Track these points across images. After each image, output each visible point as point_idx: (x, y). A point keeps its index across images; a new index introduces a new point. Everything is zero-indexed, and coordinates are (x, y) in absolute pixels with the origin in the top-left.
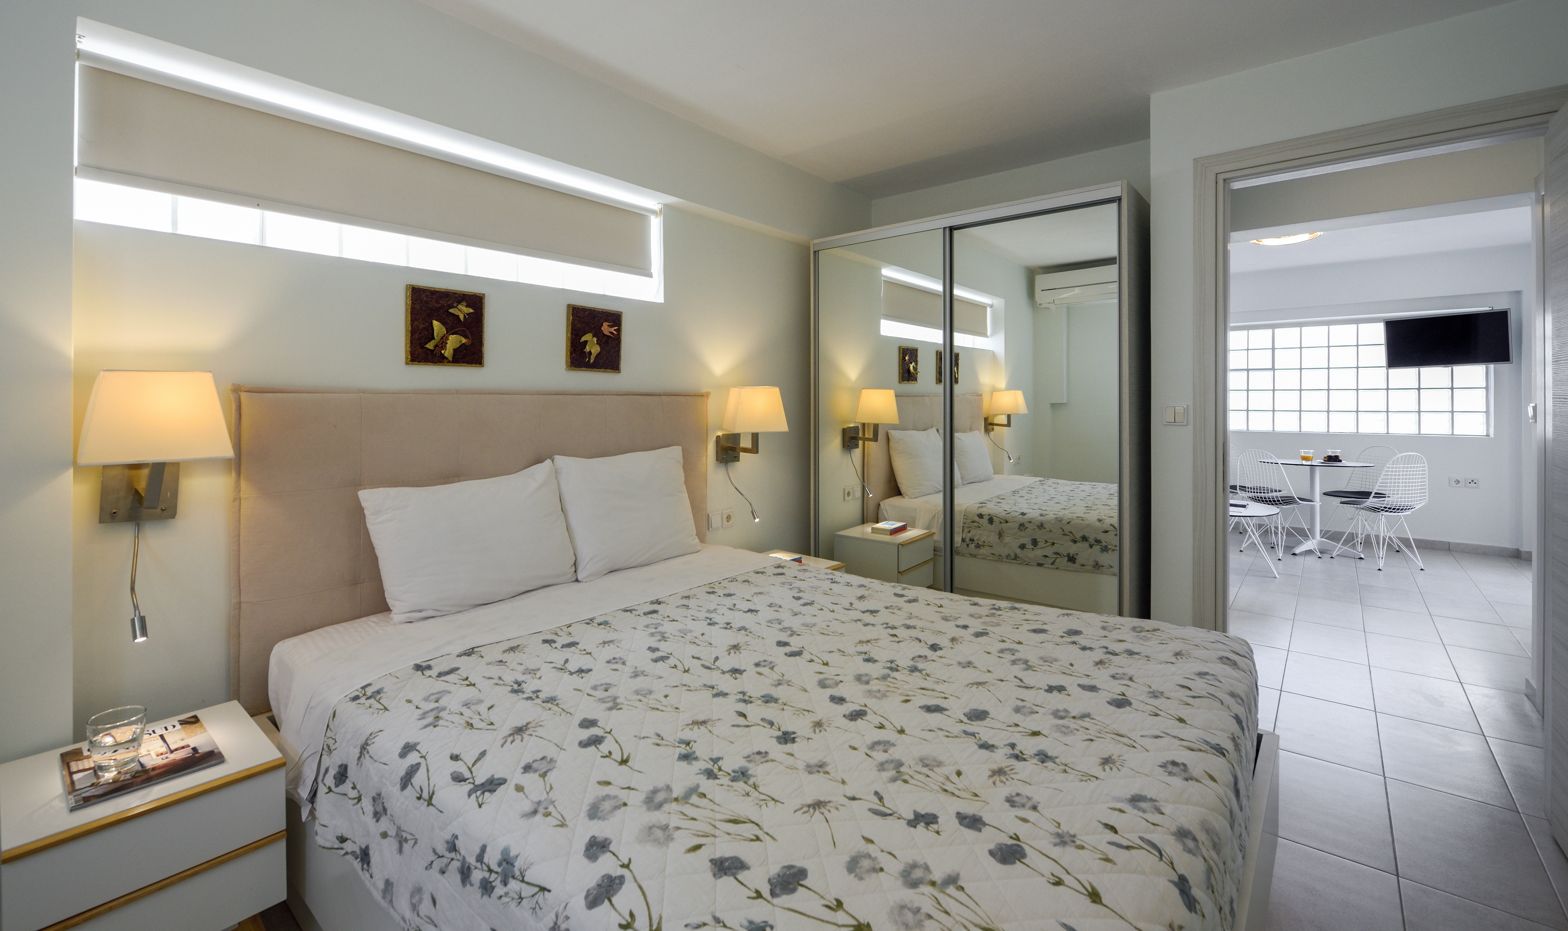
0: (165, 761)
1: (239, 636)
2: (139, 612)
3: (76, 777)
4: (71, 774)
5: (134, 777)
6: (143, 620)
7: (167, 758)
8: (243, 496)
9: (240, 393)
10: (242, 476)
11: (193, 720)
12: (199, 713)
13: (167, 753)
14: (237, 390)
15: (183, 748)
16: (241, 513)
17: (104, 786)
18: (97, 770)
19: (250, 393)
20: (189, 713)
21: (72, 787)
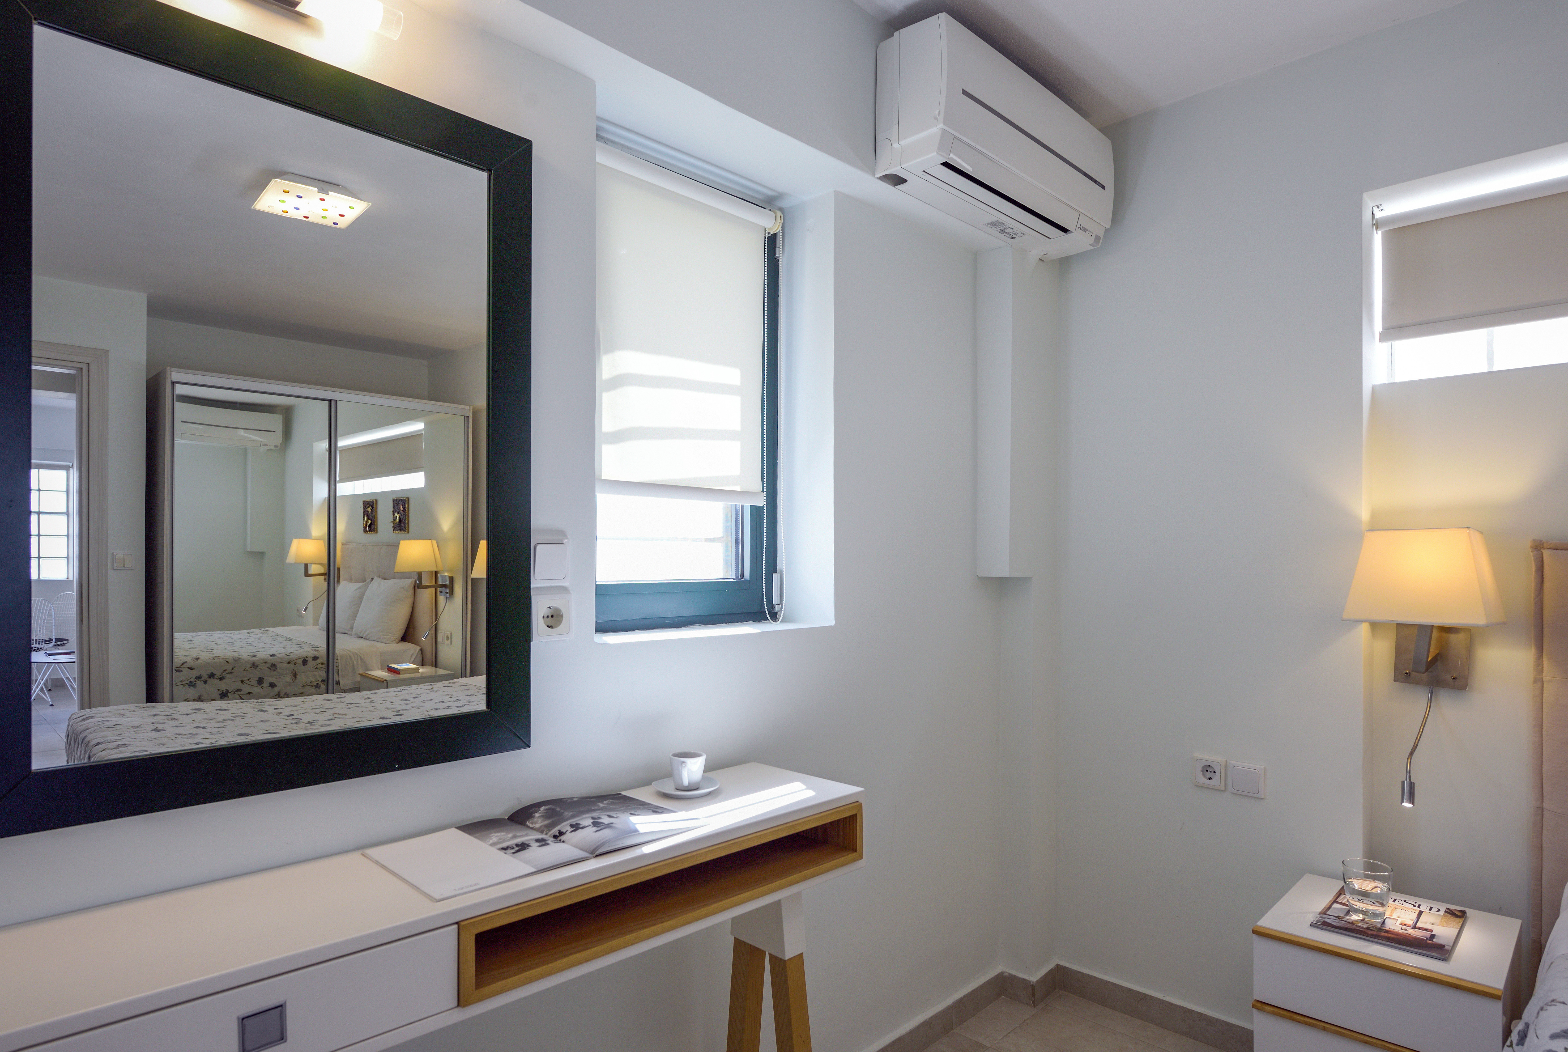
0: (1401, 931)
1: (1541, 849)
2: (1410, 776)
3: (1336, 906)
4: (1335, 901)
5: (1368, 928)
6: (1412, 786)
7: (1405, 930)
8: (1546, 678)
9: (1543, 551)
10: (1544, 654)
11: (1459, 914)
12: (1469, 912)
13: (1410, 927)
14: (1538, 547)
15: (1426, 930)
16: (1544, 698)
17: (1343, 922)
18: (1351, 910)
19: (1554, 551)
20: (1460, 907)
21: (1325, 912)
